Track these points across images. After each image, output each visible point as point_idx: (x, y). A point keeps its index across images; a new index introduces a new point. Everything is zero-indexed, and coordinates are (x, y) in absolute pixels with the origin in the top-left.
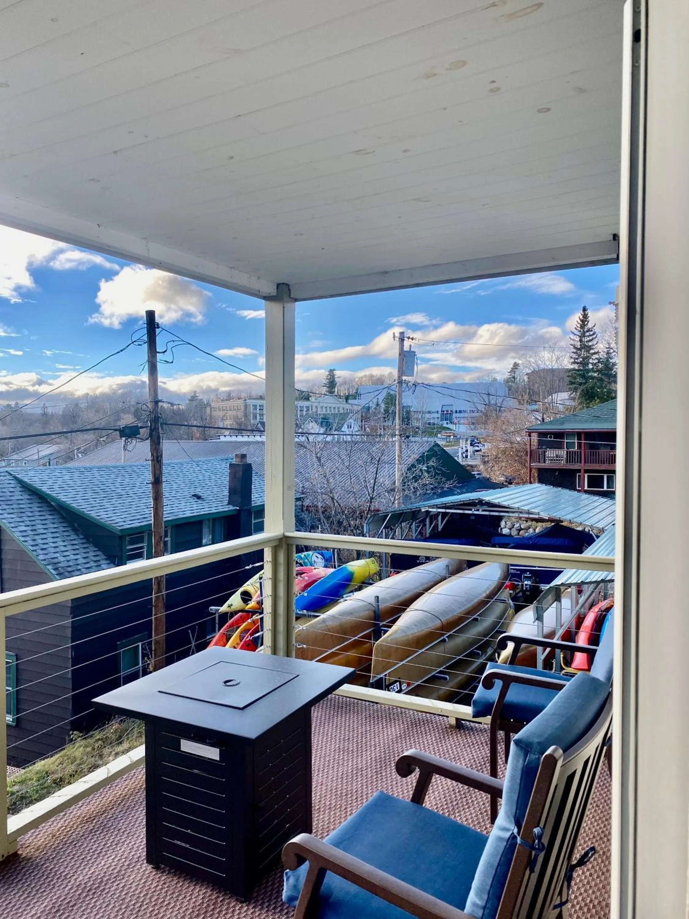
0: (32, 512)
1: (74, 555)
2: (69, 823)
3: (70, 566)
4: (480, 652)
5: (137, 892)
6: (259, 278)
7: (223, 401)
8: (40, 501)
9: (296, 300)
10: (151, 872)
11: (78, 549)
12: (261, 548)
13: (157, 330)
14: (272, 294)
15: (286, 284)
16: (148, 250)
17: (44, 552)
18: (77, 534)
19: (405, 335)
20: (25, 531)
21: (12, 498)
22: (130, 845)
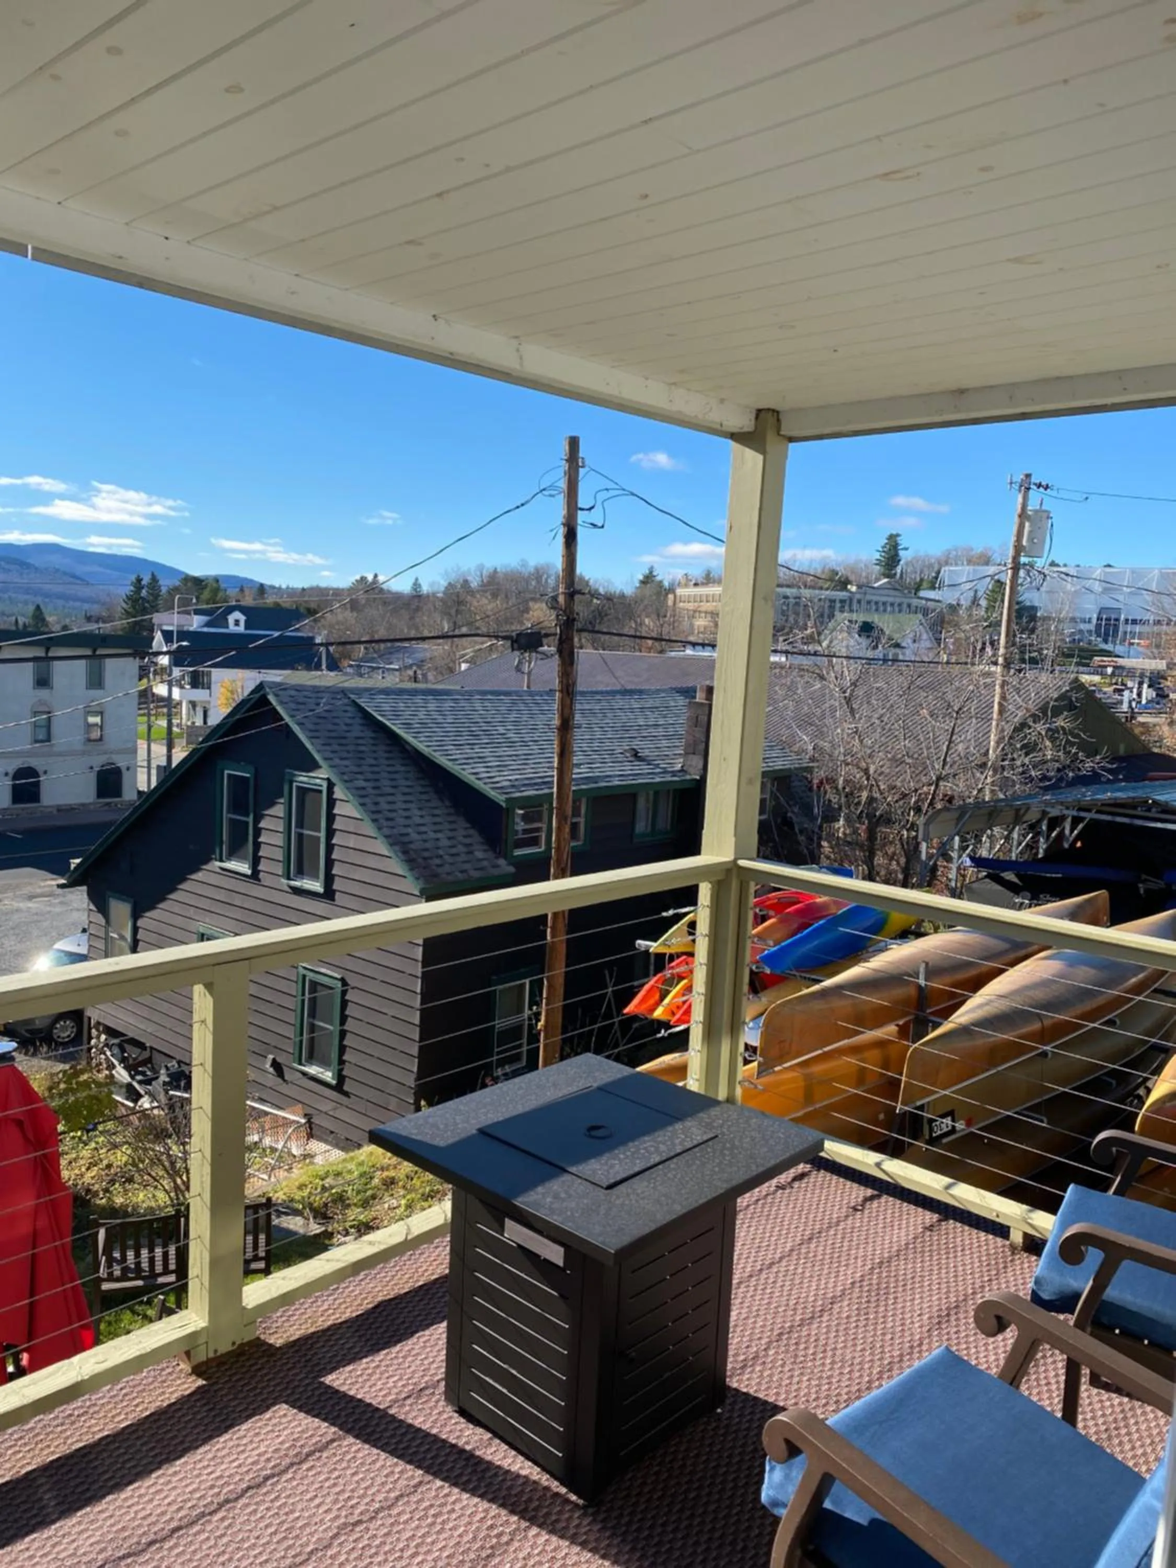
0: (376, 759)
1: (435, 832)
2: (340, 1304)
3: (426, 850)
4: (1114, 1082)
5: (422, 1449)
6: (722, 401)
7: (696, 585)
8: (388, 742)
9: (791, 439)
10: (451, 1418)
11: (440, 823)
12: (694, 883)
13: (581, 470)
14: (746, 430)
15: (773, 411)
16: (521, 358)
17: (390, 823)
18: (441, 800)
19: (1033, 480)
20: (364, 788)
21: (348, 734)
22: (426, 1362)
